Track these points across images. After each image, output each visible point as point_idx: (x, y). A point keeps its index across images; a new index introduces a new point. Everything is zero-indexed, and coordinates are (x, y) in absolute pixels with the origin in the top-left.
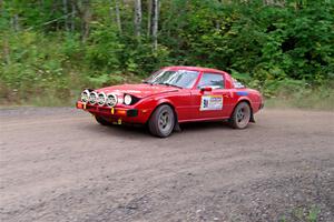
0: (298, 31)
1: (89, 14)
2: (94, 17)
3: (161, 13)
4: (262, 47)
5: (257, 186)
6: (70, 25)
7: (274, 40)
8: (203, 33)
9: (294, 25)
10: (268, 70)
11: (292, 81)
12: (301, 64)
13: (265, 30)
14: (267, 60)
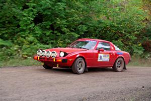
0: (44, 10)
4: (19, 20)
7: (27, 16)
9: (41, 6)
10: (25, 38)
11: (42, 45)
12: (48, 34)
13: (21, 8)
14: (24, 30)
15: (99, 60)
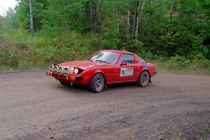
1: (103, 24)
2: (106, 26)
3: (140, 24)
4: (192, 43)
5: (188, 115)
6: (94, 30)
7: (199, 39)
8: (161, 35)
10: (195, 55)
13: (195, 34)
14: (195, 50)
15: (121, 75)
